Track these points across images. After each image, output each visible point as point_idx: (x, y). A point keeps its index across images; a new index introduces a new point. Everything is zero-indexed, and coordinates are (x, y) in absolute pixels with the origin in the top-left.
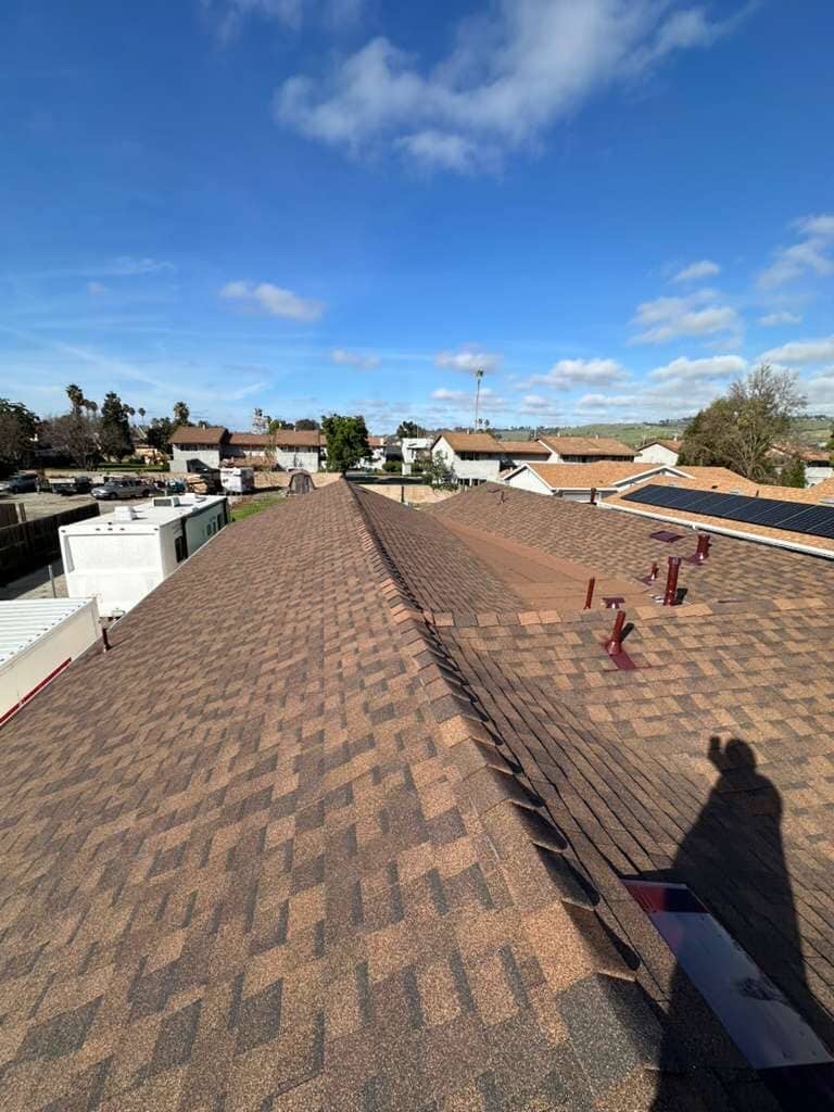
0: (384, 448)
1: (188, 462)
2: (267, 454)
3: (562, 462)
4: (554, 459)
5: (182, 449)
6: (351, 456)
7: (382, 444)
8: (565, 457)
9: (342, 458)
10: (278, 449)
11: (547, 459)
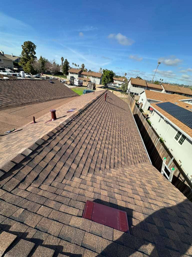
0: (124, 82)
1: (71, 77)
2: (87, 78)
3: (165, 93)
4: (163, 92)
5: (71, 73)
6: (107, 81)
7: (123, 81)
8: (167, 91)
9: (105, 82)
10: (91, 77)
11: (161, 91)
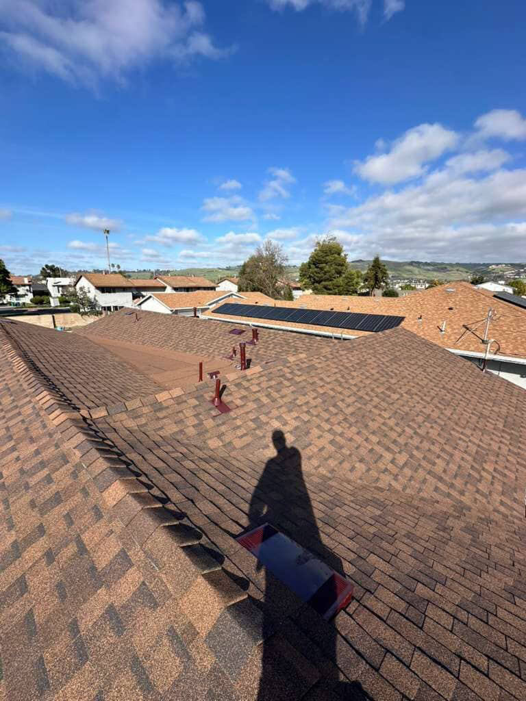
0: (30, 285)
3: (174, 292)
4: (169, 290)
7: (26, 282)
8: (176, 289)
11: (164, 291)
